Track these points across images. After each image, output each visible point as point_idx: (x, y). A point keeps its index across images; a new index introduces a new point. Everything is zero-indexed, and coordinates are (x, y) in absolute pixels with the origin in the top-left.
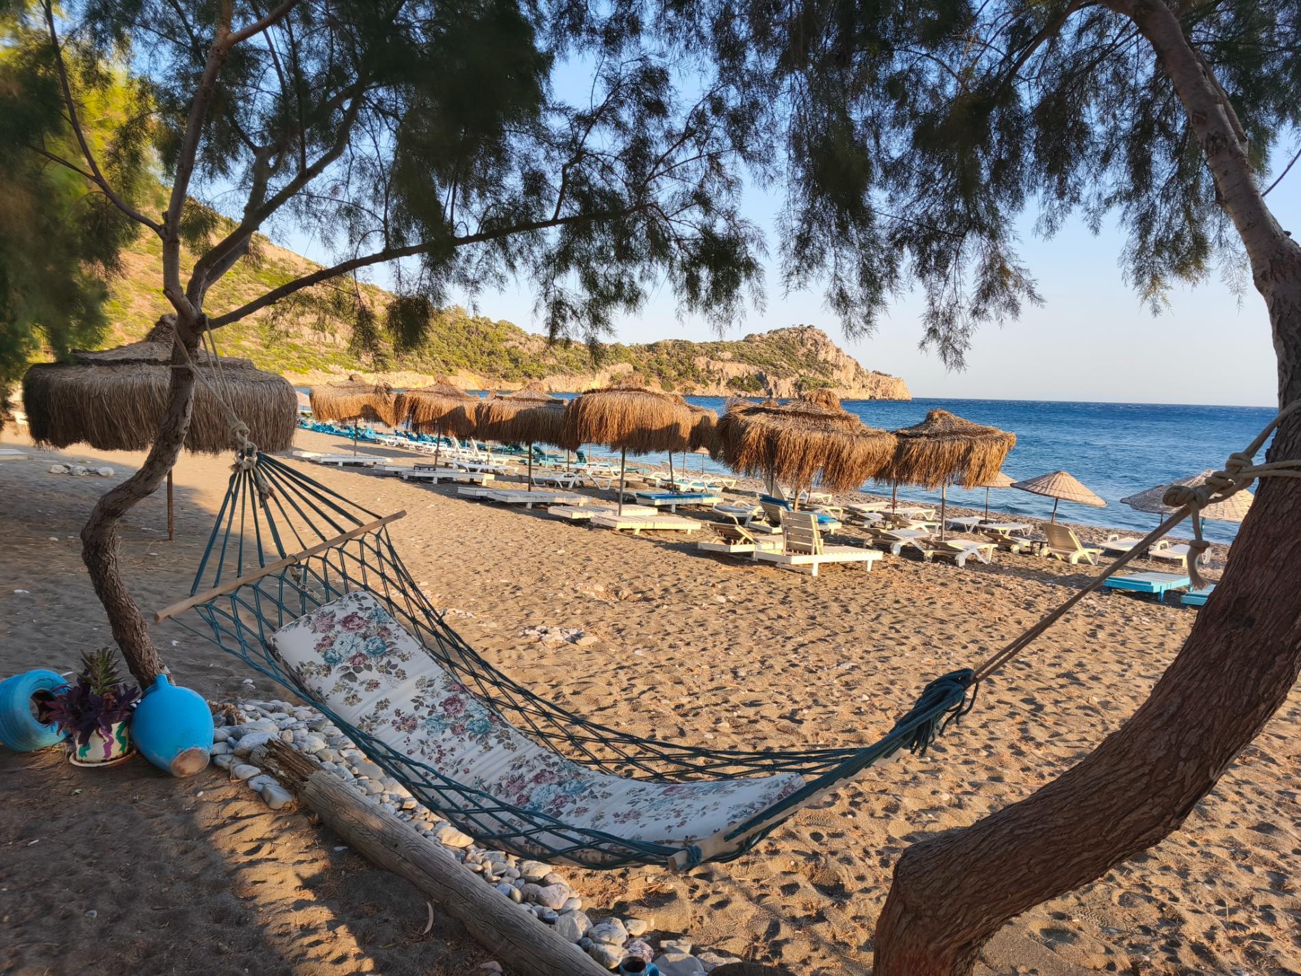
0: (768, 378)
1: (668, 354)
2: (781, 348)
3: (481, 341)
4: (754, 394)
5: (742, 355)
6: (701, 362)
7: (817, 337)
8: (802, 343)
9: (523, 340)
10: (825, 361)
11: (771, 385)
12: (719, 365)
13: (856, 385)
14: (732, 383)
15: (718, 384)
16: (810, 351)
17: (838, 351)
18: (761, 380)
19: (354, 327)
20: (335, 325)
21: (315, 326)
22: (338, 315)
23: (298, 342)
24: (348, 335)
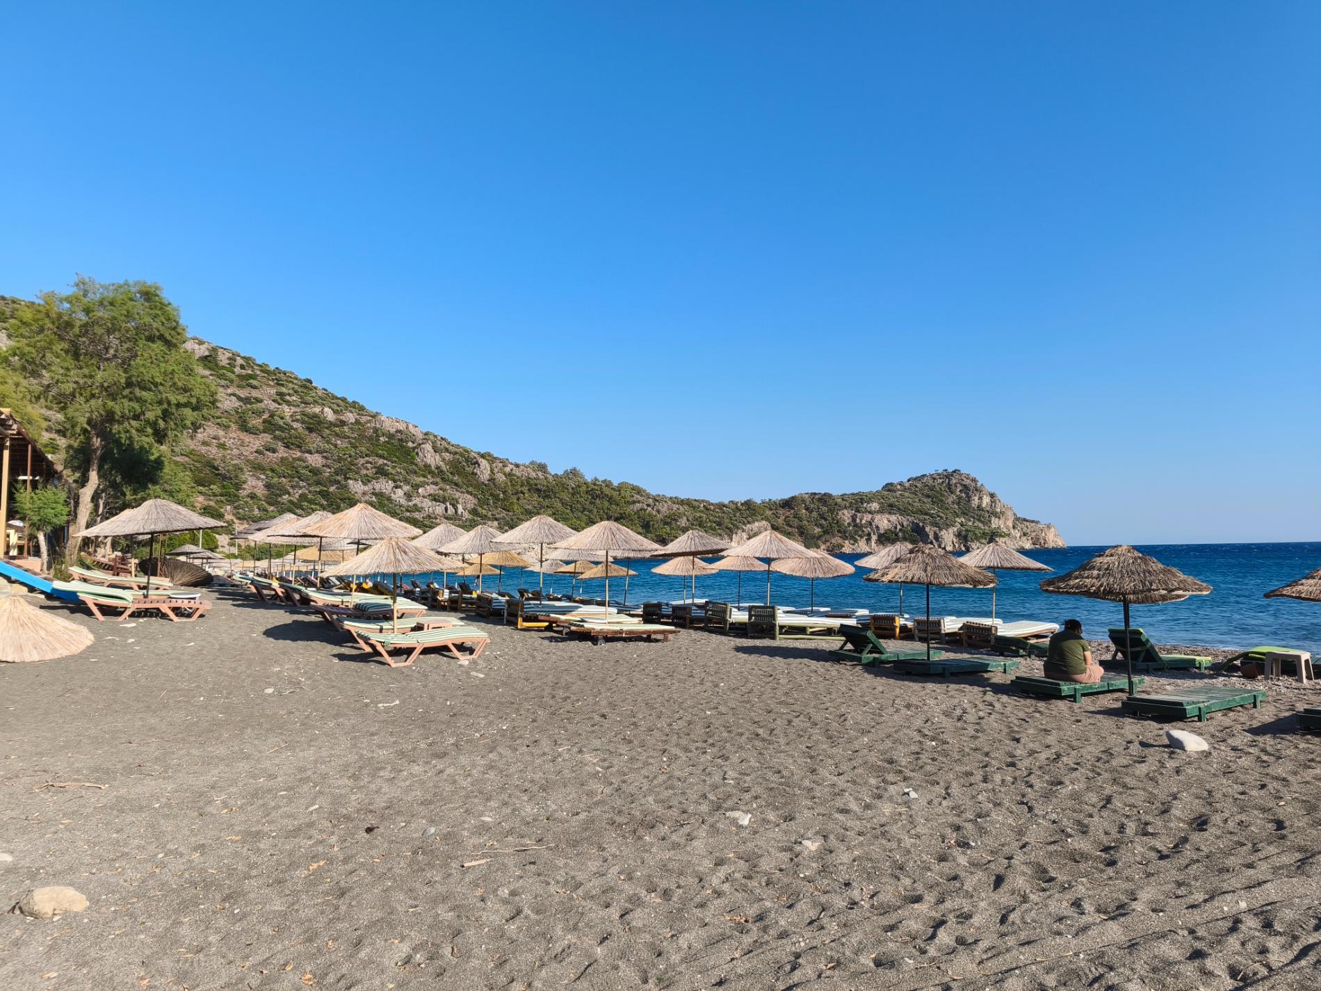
0: (927, 529)
1: (807, 509)
2: (929, 496)
3: (606, 504)
5: (891, 506)
6: (846, 516)
7: (967, 482)
8: (950, 488)
9: (651, 501)
10: (980, 507)
11: (931, 536)
12: (867, 517)
14: (881, 537)
15: (867, 538)
16: (960, 498)
17: (992, 496)
18: (917, 531)
19: (475, 496)
20: (458, 495)
21: (435, 498)
22: (456, 484)
23: (417, 515)
24: (470, 506)
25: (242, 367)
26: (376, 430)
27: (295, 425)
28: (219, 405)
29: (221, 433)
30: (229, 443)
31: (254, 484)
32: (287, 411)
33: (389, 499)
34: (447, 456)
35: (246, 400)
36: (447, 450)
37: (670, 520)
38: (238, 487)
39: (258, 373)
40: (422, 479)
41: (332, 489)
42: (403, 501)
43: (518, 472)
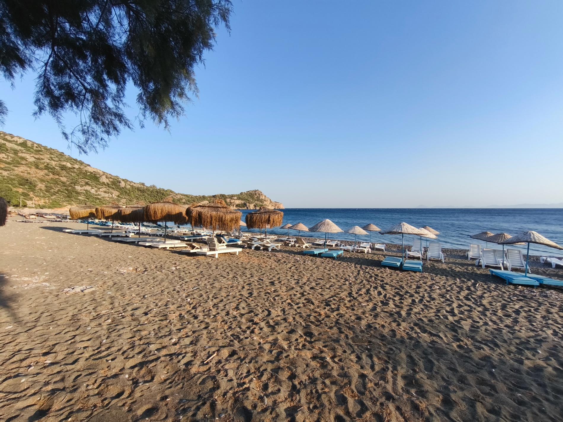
0: (247, 204)
2: (250, 196)
3: (161, 195)
4: (243, 209)
5: (239, 198)
6: (228, 200)
7: (259, 193)
8: (256, 194)
9: (175, 195)
10: (262, 199)
11: (248, 206)
12: (233, 201)
13: (270, 205)
14: (237, 206)
15: (233, 206)
16: (258, 196)
17: (265, 196)
18: (245, 205)
19: (119, 192)
20: (113, 191)
21: (105, 192)
22: (113, 188)
23: (99, 197)
24: (117, 194)
25: (37, 147)
26: (86, 171)
27: (56, 168)
28: (27, 160)
29: (28, 169)
30: (32, 172)
31: (41, 186)
32: (54, 163)
33: (90, 192)
34: (111, 180)
35: (38, 159)
36: (111, 178)
37: (179, 200)
38: (35, 186)
39: (43, 149)
40: (101, 186)
41: (70, 188)
42: (95, 193)
43: (134, 185)
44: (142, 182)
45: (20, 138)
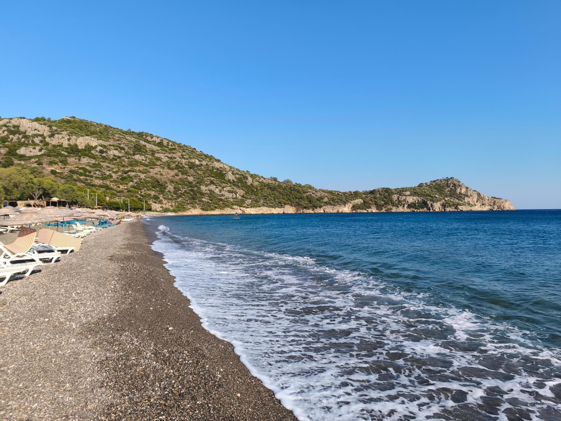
0: (428, 202)
1: (380, 194)
2: (436, 189)
3: (296, 193)
4: (421, 210)
5: (415, 193)
6: (395, 197)
7: (455, 182)
8: (448, 185)
9: (314, 192)
10: (460, 193)
11: (430, 205)
12: (404, 198)
14: (410, 206)
15: (404, 207)
16: (451, 189)
17: (467, 188)
18: (424, 204)
19: (244, 191)
20: (238, 190)
21: (229, 192)
22: (239, 187)
23: (223, 198)
24: (242, 194)
25: (171, 145)
26: (213, 167)
27: (186, 166)
28: (162, 160)
29: (162, 170)
30: (164, 173)
31: (170, 187)
32: (184, 161)
33: (214, 192)
34: (237, 176)
35: (171, 158)
36: (238, 174)
38: (165, 188)
39: (177, 147)
40: (226, 185)
41: (195, 189)
42: (218, 193)
43: (265, 181)
44: (274, 176)
45: (158, 137)
